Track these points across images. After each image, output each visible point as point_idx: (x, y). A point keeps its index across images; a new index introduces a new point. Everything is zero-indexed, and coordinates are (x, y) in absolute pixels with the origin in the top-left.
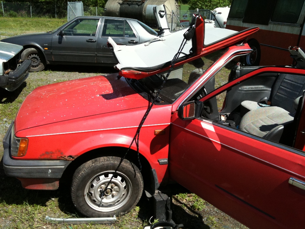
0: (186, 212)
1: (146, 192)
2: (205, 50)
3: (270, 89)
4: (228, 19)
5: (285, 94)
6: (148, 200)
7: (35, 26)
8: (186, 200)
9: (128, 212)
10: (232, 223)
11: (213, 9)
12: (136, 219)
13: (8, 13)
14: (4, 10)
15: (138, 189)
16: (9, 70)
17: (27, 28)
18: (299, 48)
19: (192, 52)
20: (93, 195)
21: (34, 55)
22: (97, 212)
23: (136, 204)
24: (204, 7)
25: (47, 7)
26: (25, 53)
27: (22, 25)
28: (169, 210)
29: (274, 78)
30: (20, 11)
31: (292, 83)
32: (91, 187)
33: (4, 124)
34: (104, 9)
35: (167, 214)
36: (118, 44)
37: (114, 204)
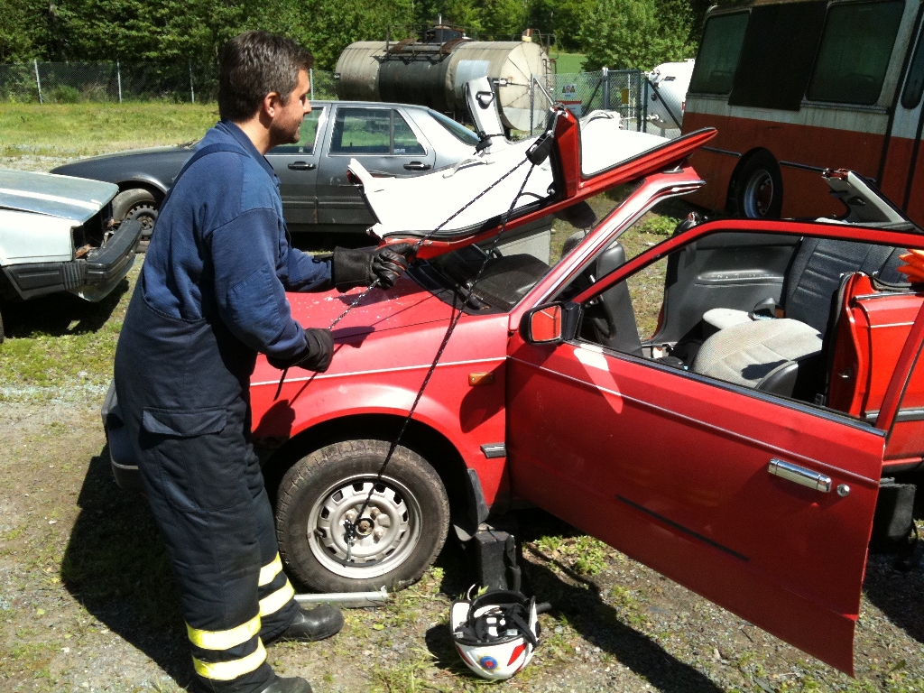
0: (560, 581)
1: (457, 529)
2: (585, 187)
3: (781, 278)
4: (688, 96)
5: (819, 288)
6: (464, 547)
7: (135, 127)
8: (559, 551)
9: (416, 581)
10: (672, 602)
11: (651, 66)
12: (436, 596)
13: (54, 92)
14: (42, 84)
15: (437, 520)
16: (88, 248)
17: (112, 132)
18: (850, 174)
19: (553, 191)
20: (329, 535)
21: (145, 206)
22: (339, 578)
23: (433, 559)
24: (629, 62)
25: (164, 72)
26: (120, 203)
27: (94, 125)
28: (512, 566)
29: (790, 250)
30: (86, 84)
31: (835, 259)
32: (323, 516)
33: (82, 385)
34: (334, 74)
35: (509, 577)
36: (374, 175)
37: (380, 560)
